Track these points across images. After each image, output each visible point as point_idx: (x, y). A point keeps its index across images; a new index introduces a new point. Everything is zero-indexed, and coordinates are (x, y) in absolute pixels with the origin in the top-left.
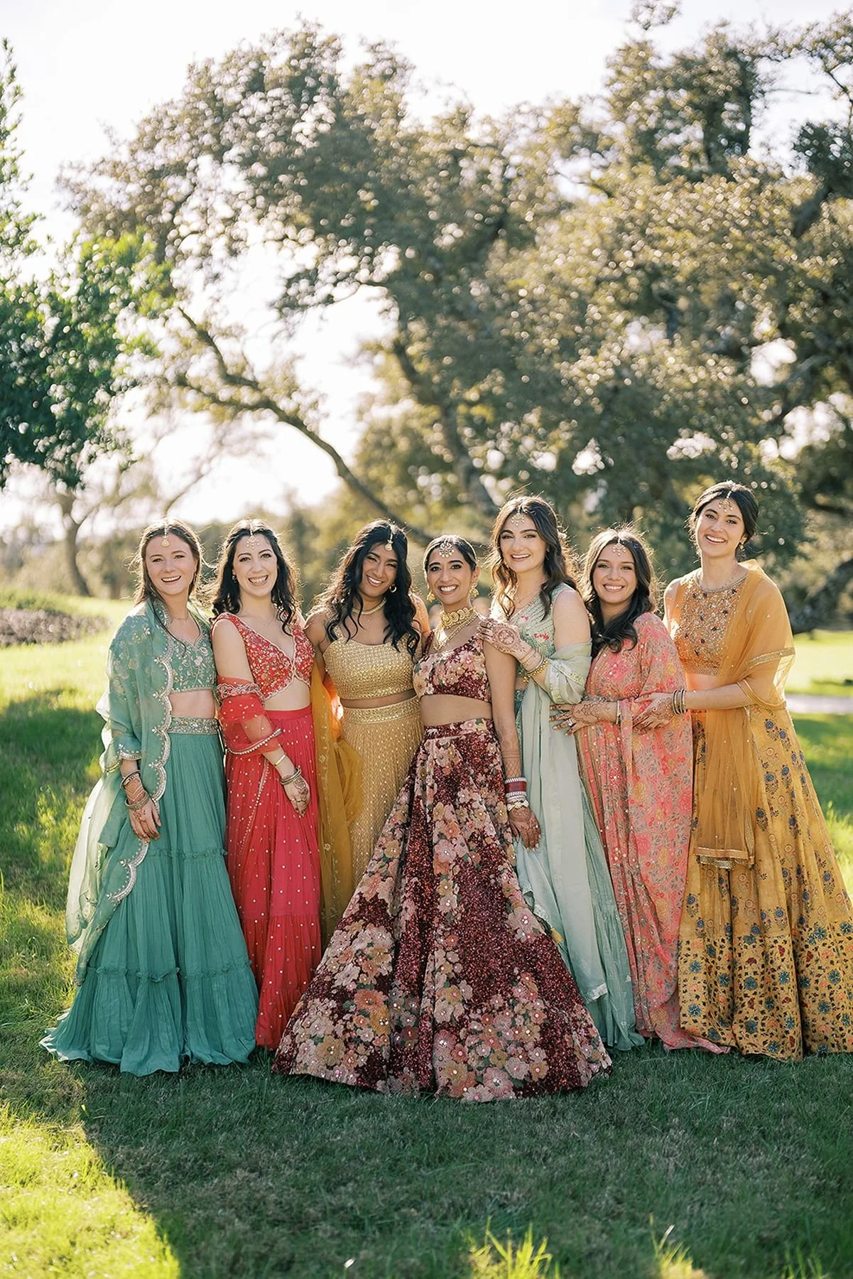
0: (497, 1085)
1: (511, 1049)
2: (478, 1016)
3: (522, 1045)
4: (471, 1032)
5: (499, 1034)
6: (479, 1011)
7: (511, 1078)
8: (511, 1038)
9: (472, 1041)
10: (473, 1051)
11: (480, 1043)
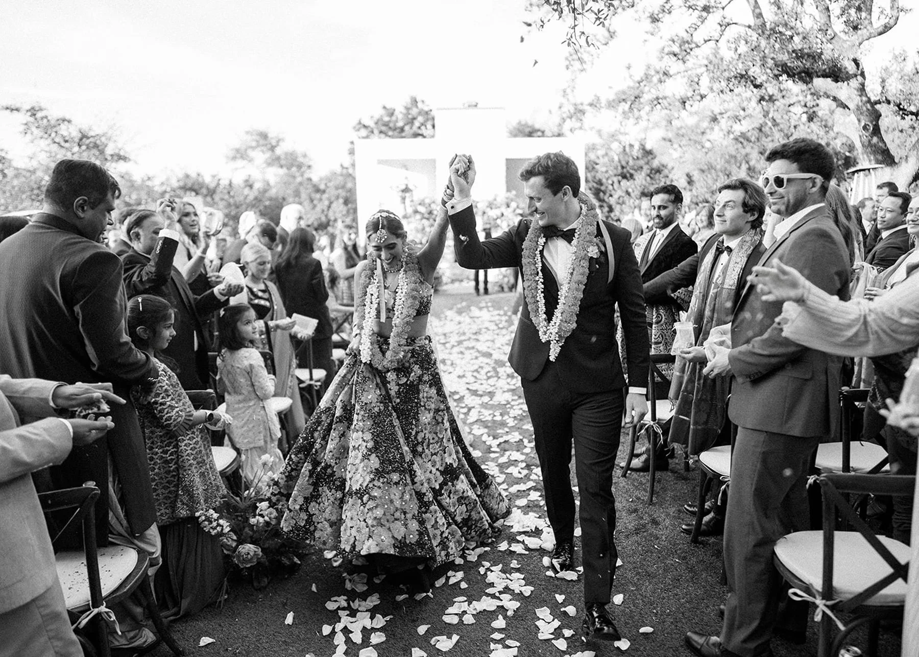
0: (382, 541)
1: (398, 514)
2: (380, 484)
3: (405, 513)
4: (372, 498)
5: (392, 501)
6: (381, 480)
7: (393, 537)
8: (399, 507)
9: (371, 504)
10: (370, 512)
11: (376, 507)
